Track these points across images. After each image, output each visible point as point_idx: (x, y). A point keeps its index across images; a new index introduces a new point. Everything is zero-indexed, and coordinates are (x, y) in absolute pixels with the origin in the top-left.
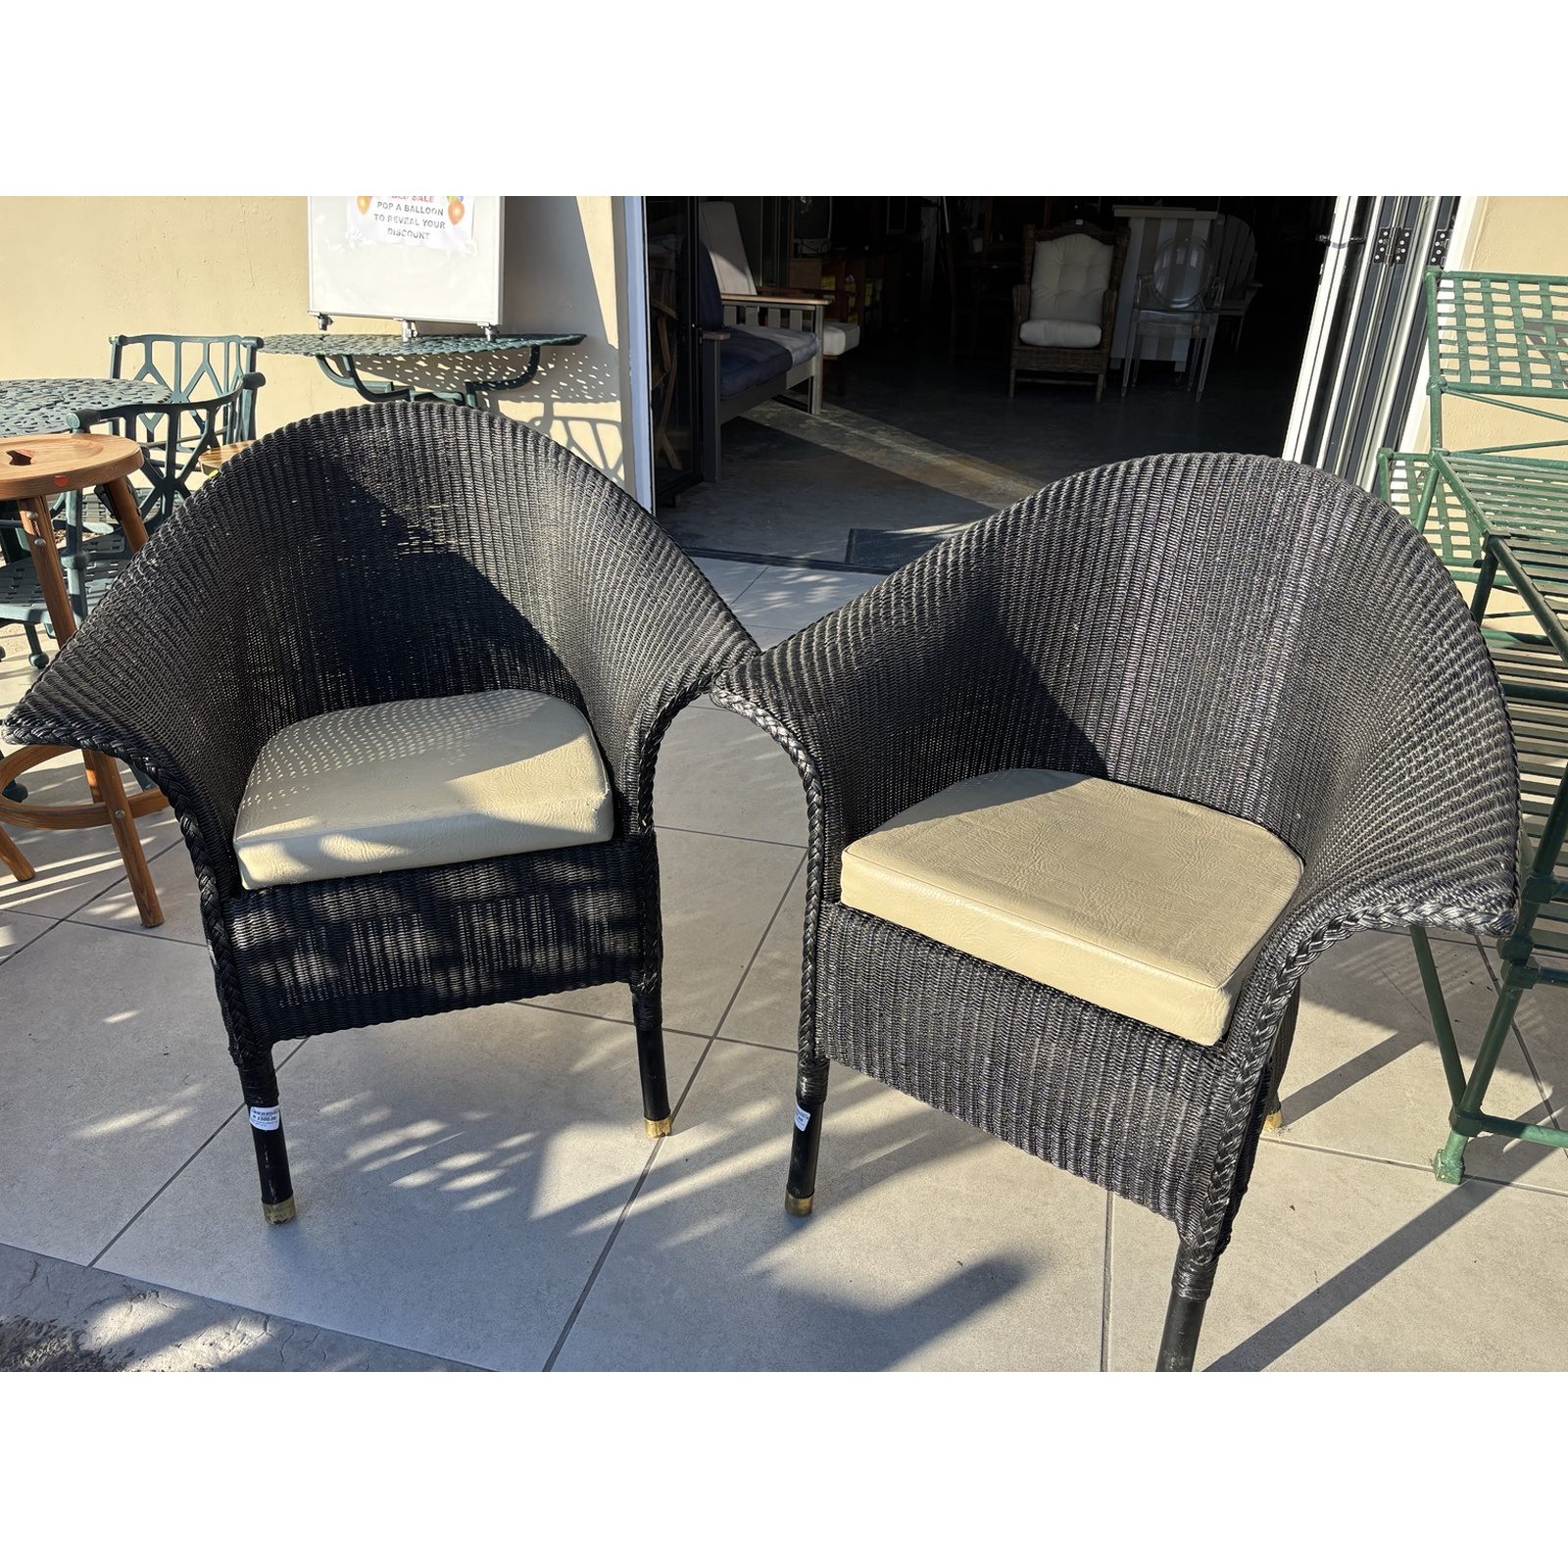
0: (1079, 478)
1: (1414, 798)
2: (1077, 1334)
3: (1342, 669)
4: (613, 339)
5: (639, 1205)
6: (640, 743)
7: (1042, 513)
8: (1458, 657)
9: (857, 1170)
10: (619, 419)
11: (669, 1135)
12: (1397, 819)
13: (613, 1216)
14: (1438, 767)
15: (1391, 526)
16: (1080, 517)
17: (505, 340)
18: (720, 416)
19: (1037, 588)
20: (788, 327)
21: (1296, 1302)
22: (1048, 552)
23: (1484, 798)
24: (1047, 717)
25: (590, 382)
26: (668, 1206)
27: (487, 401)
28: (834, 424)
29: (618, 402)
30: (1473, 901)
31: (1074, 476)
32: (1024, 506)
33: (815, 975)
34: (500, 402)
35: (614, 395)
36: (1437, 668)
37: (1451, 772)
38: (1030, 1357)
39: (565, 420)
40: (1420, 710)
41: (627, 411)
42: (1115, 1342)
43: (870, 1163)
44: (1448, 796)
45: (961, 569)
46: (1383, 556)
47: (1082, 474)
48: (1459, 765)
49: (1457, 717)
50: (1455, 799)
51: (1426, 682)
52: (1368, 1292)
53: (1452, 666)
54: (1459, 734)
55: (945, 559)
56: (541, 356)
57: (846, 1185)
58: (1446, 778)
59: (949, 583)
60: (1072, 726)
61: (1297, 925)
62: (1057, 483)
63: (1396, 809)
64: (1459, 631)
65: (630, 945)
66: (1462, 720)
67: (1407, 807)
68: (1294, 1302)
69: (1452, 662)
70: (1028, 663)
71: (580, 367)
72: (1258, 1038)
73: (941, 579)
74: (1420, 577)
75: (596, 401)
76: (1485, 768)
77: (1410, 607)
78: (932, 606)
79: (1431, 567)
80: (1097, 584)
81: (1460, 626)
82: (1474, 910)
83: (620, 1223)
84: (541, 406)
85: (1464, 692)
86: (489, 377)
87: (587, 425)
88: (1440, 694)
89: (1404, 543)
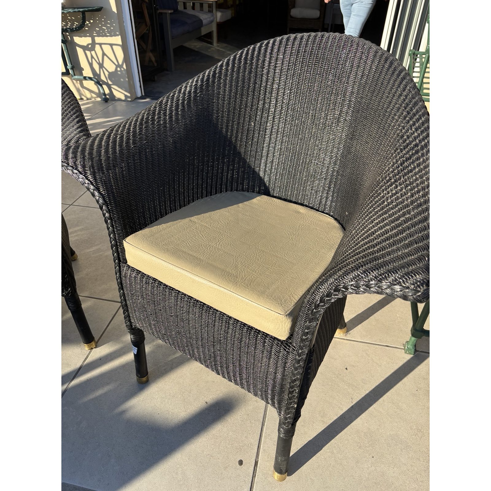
0: (251, 48)
1: (387, 215)
2: (250, 434)
3: (367, 143)
4: (114, 9)
5: (75, 382)
7: (233, 66)
8: (419, 135)
9: (171, 361)
10: (121, 43)
11: (95, 348)
12: (377, 227)
14: (401, 197)
15: (393, 66)
16: (251, 68)
17: (68, 9)
18: (172, 45)
19: (232, 105)
20: (203, 11)
21: (343, 413)
22: (237, 87)
23: (422, 215)
24: (242, 167)
25: (108, 28)
27: (69, 37)
28: (221, 49)
29: (120, 36)
30: (408, 282)
31: (249, 47)
32: (224, 63)
33: (124, 294)
34: (74, 37)
35: (118, 33)
36: (408, 142)
37: (407, 200)
38: (228, 446)
39: (100, 44)
40: (397, 165)
41: (124, 39)
42: (265, 437)
43: (177, 357)
44: (404, 214)
45: (192, 95)
46: (388, 83)
47: (252, 46)
48: (412, 196)
49: (415, 168)
50: (407, 216)
51: (401, 149)
52: (372, 406)
53: (415, 140)
54: (414, 178)
55: (185, 90)
56: (86, 16)
57: (165, 368)
58: (405, 204)
59: (186, 102)
60: (254, 171)
61: (320, 288)
62: (241, 51)
63: (377, 221)
64: (421, 121)
66: (417, 170)
67: (383, 220)
68: (341, 413)
69: (415, 138)
70: (231, 142)
71: (103, 21)
72: (304, 340)
73: (182, 100)
74: (405, 93)
75: (111, 36)
76: (425, 197)
77: (399, 109)
78: (177, 114)
79: (410, 88)
80: (261, 103)
81: (421, 119)
82: (408, 288)
84: (90, 38)
85: (420, 154)
86: (68, 27)
87: (109, 46)
88: (408, 156)
89: (399, 75)
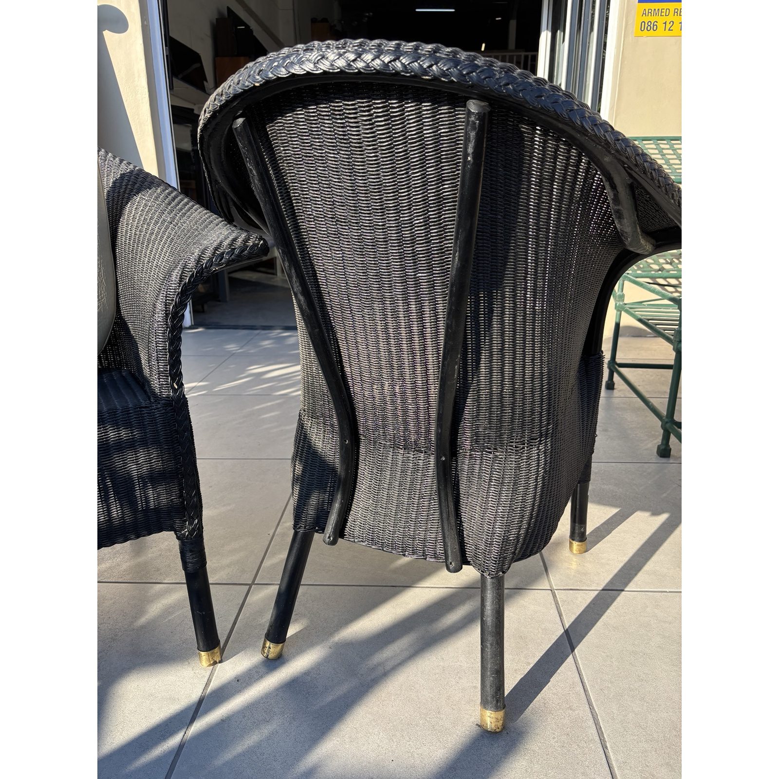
2: (588, 767)
5: (198, 726)
6: (166, 314)
11: (220, 662)
13: (175, 741)
26: (223, 723)
65: (171, 496)
83: (181, 746)
